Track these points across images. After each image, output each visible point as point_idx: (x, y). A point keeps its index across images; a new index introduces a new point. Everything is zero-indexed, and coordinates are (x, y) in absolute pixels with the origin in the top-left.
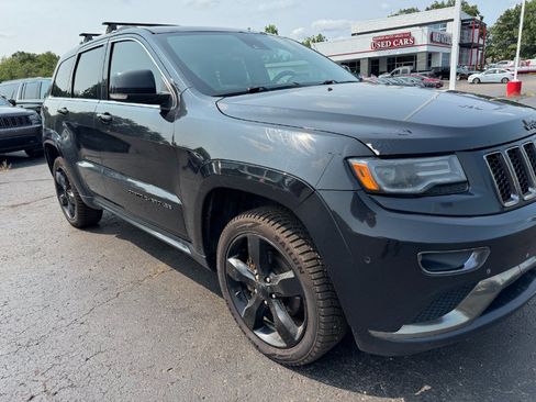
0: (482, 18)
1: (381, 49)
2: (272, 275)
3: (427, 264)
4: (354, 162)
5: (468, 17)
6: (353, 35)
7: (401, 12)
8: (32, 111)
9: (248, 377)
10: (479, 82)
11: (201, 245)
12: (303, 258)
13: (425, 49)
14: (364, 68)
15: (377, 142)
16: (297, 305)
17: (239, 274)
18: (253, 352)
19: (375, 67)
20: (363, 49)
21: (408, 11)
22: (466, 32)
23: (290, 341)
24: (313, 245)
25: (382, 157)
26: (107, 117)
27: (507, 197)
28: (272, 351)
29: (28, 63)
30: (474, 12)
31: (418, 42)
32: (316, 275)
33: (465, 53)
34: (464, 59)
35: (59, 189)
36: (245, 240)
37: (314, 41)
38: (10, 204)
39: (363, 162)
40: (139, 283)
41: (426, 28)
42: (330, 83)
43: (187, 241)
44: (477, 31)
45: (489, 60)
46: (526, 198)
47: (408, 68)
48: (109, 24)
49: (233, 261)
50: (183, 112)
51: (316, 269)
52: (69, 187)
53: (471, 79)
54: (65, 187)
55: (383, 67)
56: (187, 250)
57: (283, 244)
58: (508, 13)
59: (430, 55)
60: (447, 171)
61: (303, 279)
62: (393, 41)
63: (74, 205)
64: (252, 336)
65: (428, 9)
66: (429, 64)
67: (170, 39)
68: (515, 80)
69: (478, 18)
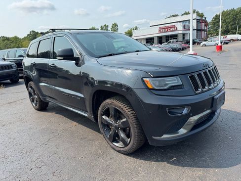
0: (205, 18)
1: (163, 32)
2: (119, 121)
3: (170, 112)
4: (144, 79)
5: (199, 18)
6: (151, 26)
7: (171, 16)
8: (13, 63)
9: (111, 159)
10: (205, 46)
11: (92, 112)
12: (129, 113)
13: (181, 32)
14: (156, 40)
15: (152, 72)
16: (128, 131)
17: (107, 122)
18: (112, 151)
19: (160, 40)
20: (155, 33)
21: (174, 16)
22: (199, 24)
23: (126, 144)
24: (132, 108)
25: (153, 77)
26: (53, 65)
27: (197, 90)
28: (119, 149)
29: (6, 41)
30: (202, 15)
31: (178, 29)
32: (134, 119)
33: (199, 33)
34: (199, 36)
35: (30, 95)
36: (108, 109)
37: (134, 30)
38: (7, 102)
39: (148, 79)
40: (67, 130)
41: (181, 23)
42: (138, 51)
43: (86, 111)
44: (203, 24)
45: (210, 36)
46: (204, 90)
47: (175, 40)
48: (52, 29)
49: (104, 117)
50: (84, 63)
51: (134, 117)
52: (35, 94)
53: (202, 44)
54: (33, 94)
55: (164, 40)
56: (86, 115)
57: (122, 109)
58: (217, 16)
59: (184, 35)
60: (176, 81)
61: (130, 121)
62: (168, 29)
63: (37, 101)
64: (112, 145)
65: (182, 15)
66: (184, 38)
67: (78, 36)
68: (219, 45)
69: (204, 18)
